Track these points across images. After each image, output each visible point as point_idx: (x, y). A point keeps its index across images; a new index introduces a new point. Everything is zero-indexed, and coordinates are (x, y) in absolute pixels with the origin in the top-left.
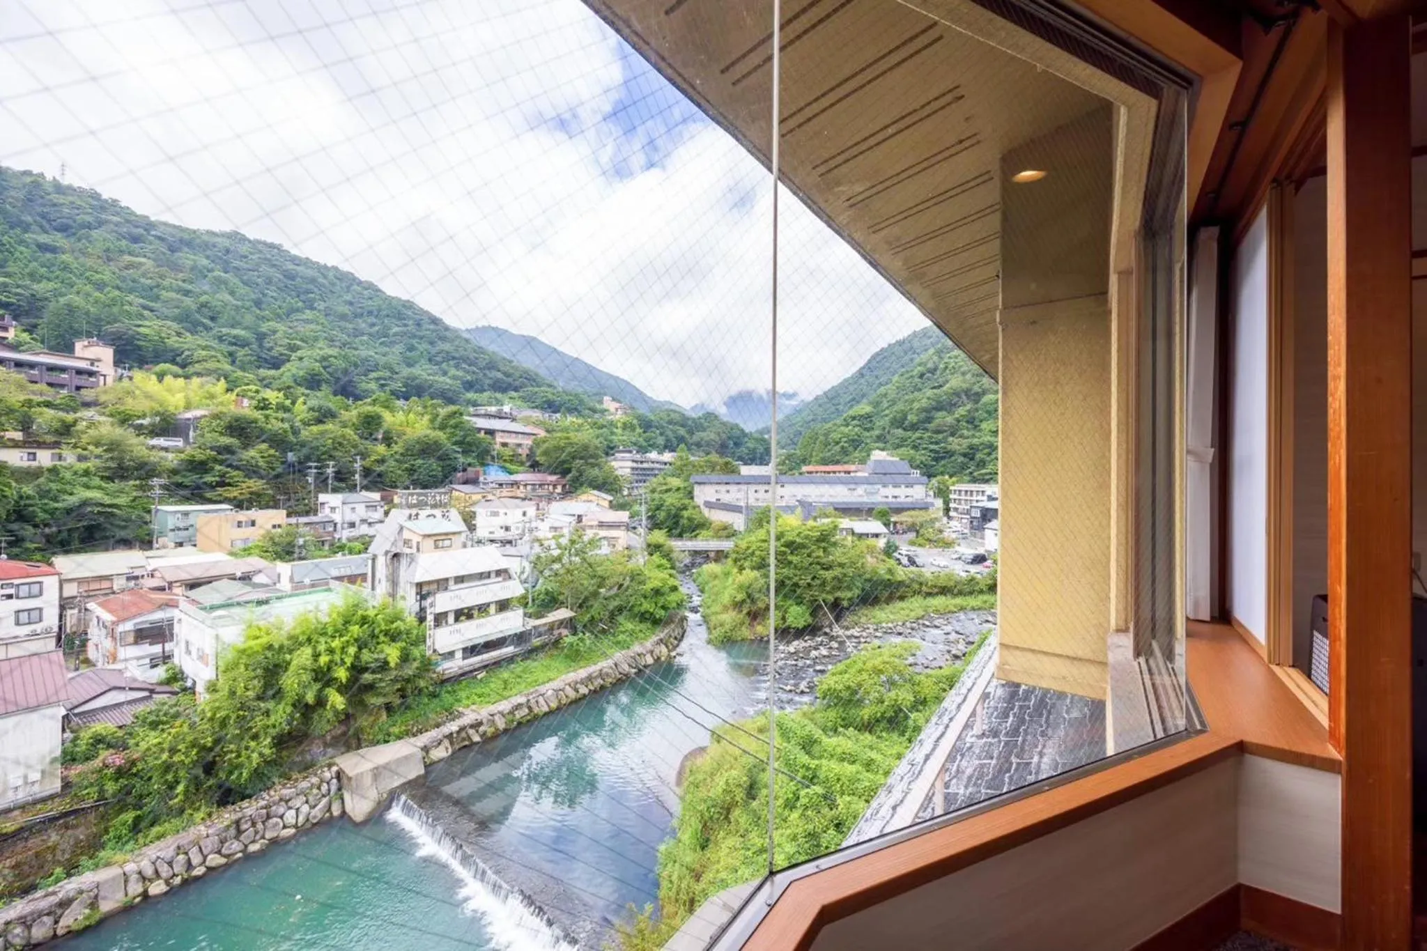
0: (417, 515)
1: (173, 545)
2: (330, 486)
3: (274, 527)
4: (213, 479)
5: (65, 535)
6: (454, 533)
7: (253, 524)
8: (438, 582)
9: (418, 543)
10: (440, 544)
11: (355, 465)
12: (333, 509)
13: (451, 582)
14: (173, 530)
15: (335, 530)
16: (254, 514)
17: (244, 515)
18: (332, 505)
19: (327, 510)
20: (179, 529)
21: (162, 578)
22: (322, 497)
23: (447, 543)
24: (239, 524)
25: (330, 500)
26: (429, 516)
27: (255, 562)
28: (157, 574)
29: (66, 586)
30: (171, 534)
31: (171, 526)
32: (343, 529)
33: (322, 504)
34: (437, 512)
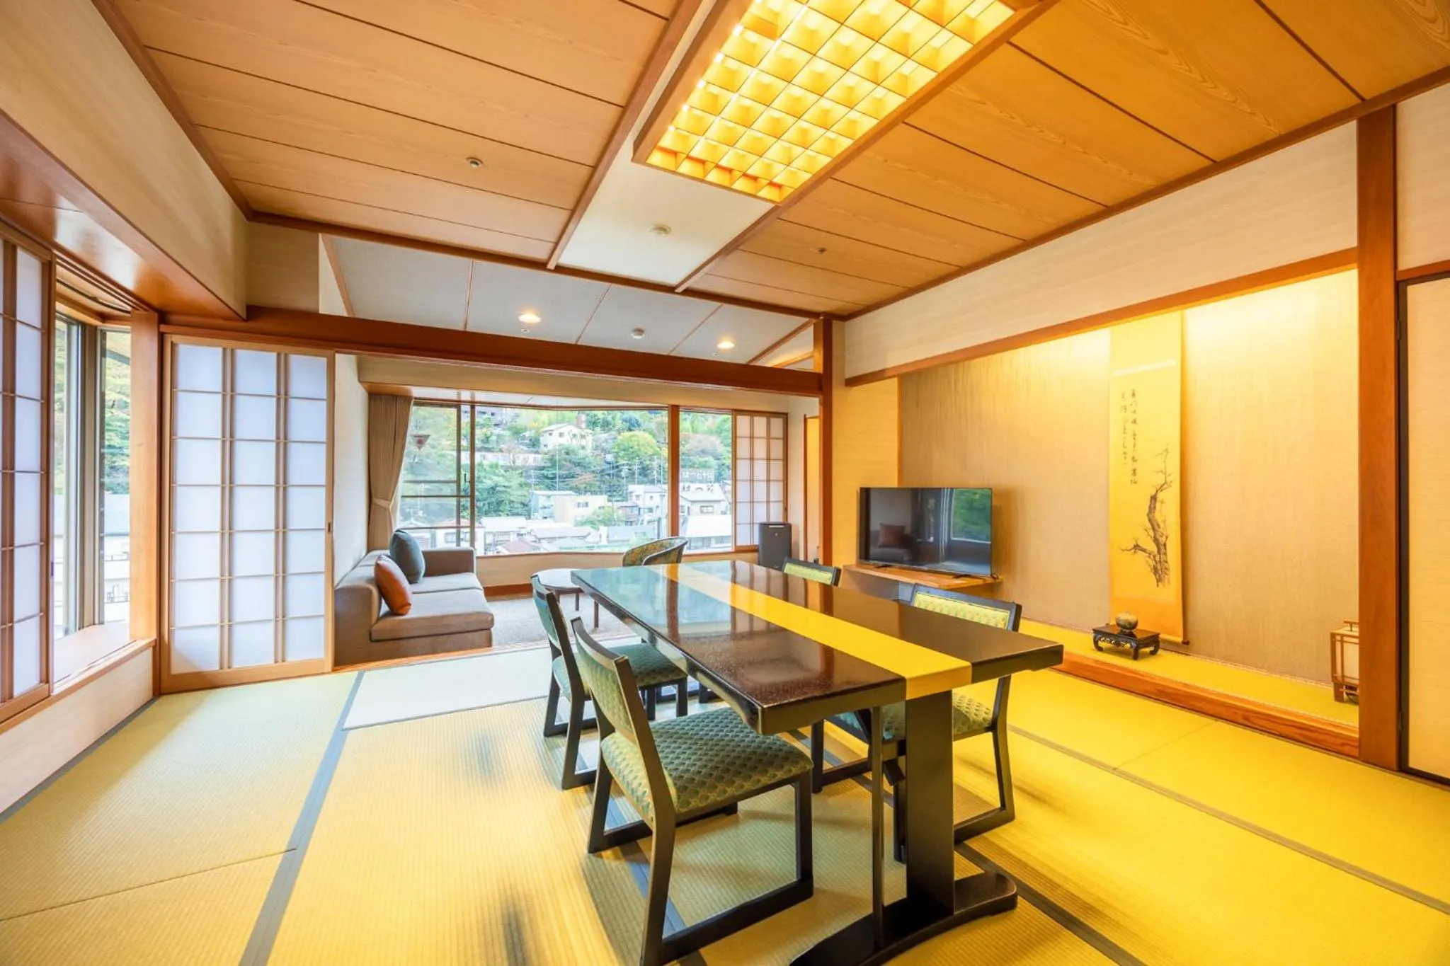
0: (689, 487)
1: (541, 518)
2: (636, 480)
3: (600, 508)
4: (563, 472)
5: (486, 507)
6: (715, 501)
7: (587, 505)
8: (703, 539)
9: (689, 508)
10: (705, 510)
11: (653, 463)
12: (638, 496)
13: (713, 541)
14: (541, 508)
15: (639, 514)
16: (588, 498)
17: (582, 499)
18: (637, 493)
19: (634, 498)
20: (545, 508)
21: (535, 536)
22: (631, 487)
23: (710, 509)
24: (579, 505)
25: (636, 489)
26: (698, 489)
27: (587, 529)
28: (532, 533)
29: (488, 536)
30: (540, 511)
31: (540, 506)
32: (644, 512)
33: (631, 492)
34: (704, 486)
